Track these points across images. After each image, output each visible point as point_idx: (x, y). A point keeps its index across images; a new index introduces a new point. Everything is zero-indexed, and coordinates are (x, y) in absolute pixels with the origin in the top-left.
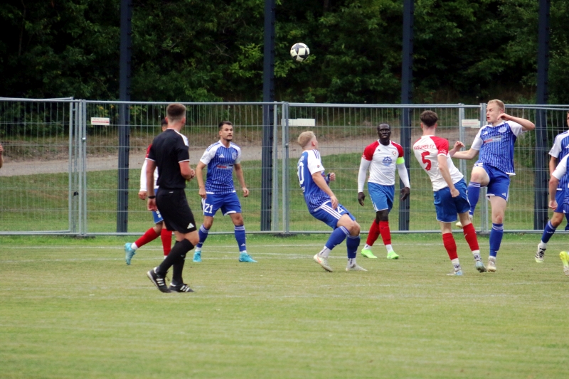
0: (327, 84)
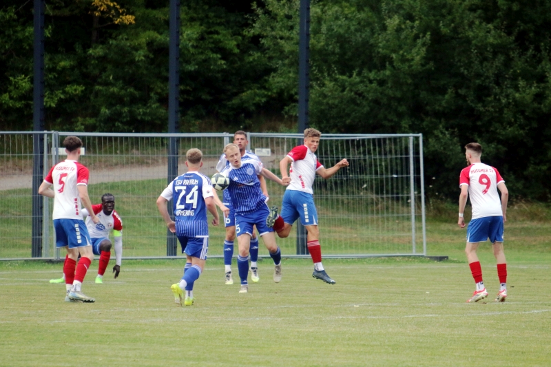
0: (95, 114)
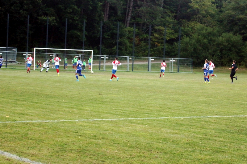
0: (155, 55)
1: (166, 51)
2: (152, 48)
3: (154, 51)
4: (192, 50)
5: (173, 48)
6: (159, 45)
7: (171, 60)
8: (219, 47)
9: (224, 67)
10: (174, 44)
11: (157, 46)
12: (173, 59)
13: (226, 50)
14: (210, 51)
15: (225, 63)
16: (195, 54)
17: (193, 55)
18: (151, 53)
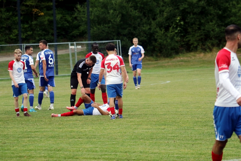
1: (59, 26)
2: (27, 23)
3: (32, 30)
4: (118, 19)
5: (76, 18)
6: (42, 14)
7: (73, 47)
8: (178, 9)
9: (192, 53)
10: (77, 9)
11: (37, 16)
12: (77, 45)
13: (194, 14)
14: (159, 19)
15: (196, 44)
16: (125, 29)
17: (120, 30)
18: (25, 34)
